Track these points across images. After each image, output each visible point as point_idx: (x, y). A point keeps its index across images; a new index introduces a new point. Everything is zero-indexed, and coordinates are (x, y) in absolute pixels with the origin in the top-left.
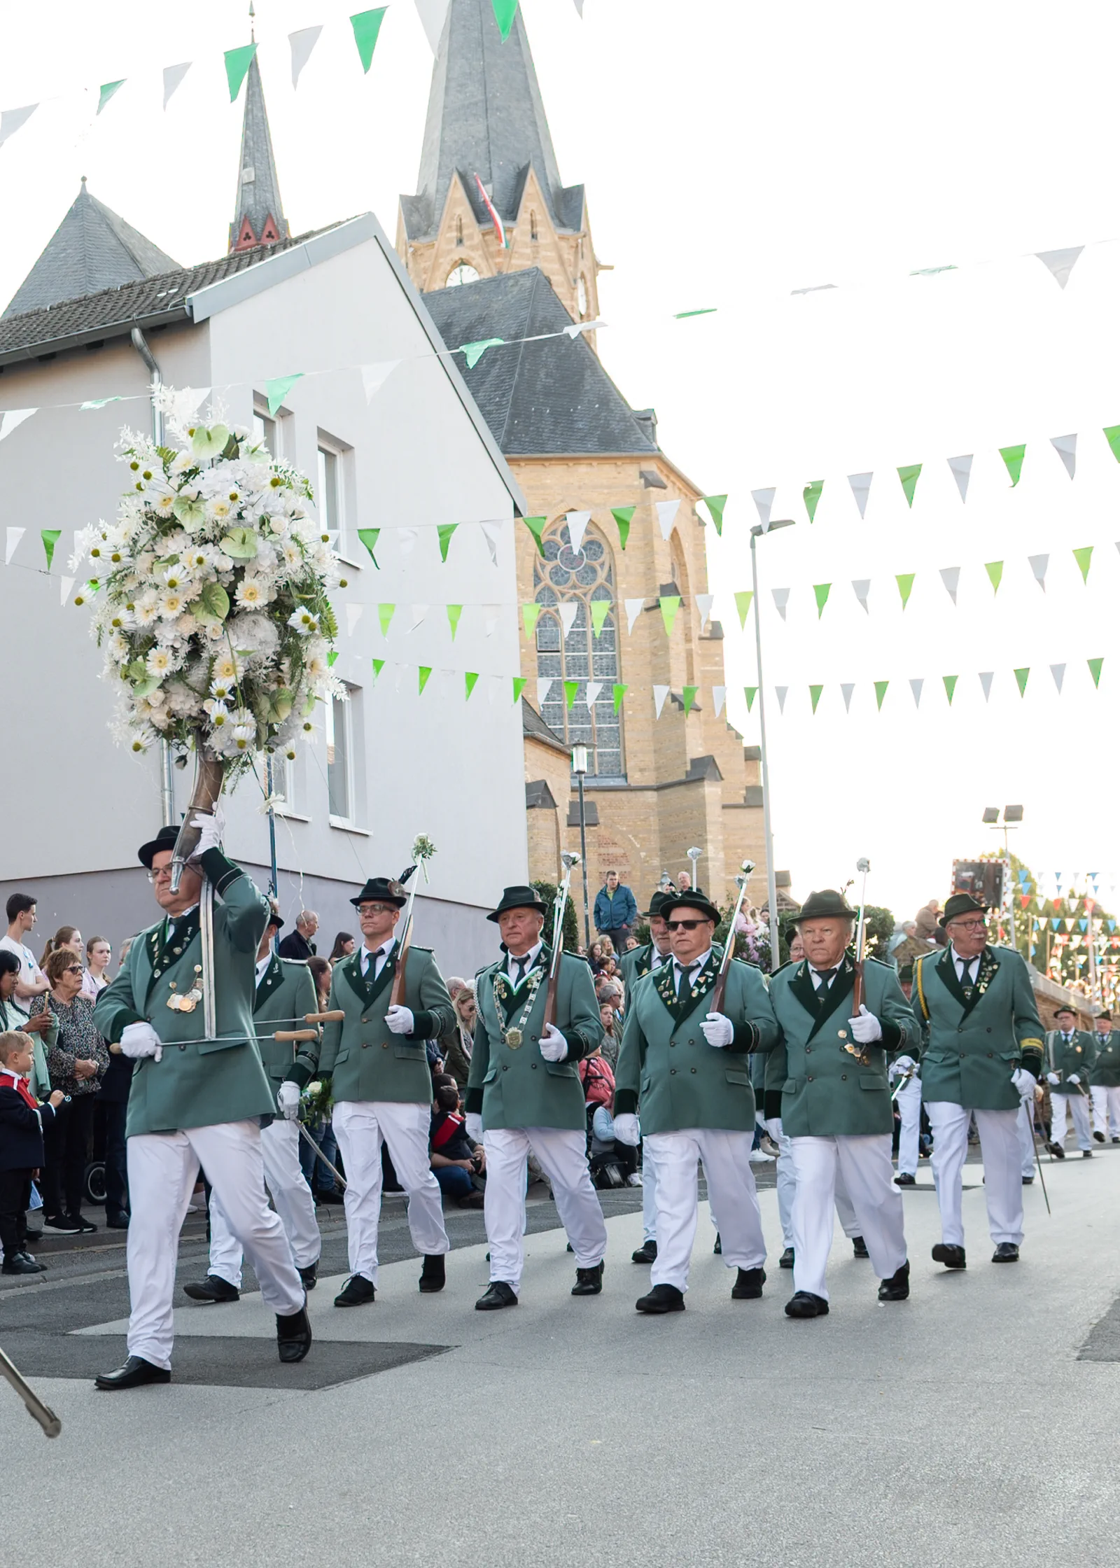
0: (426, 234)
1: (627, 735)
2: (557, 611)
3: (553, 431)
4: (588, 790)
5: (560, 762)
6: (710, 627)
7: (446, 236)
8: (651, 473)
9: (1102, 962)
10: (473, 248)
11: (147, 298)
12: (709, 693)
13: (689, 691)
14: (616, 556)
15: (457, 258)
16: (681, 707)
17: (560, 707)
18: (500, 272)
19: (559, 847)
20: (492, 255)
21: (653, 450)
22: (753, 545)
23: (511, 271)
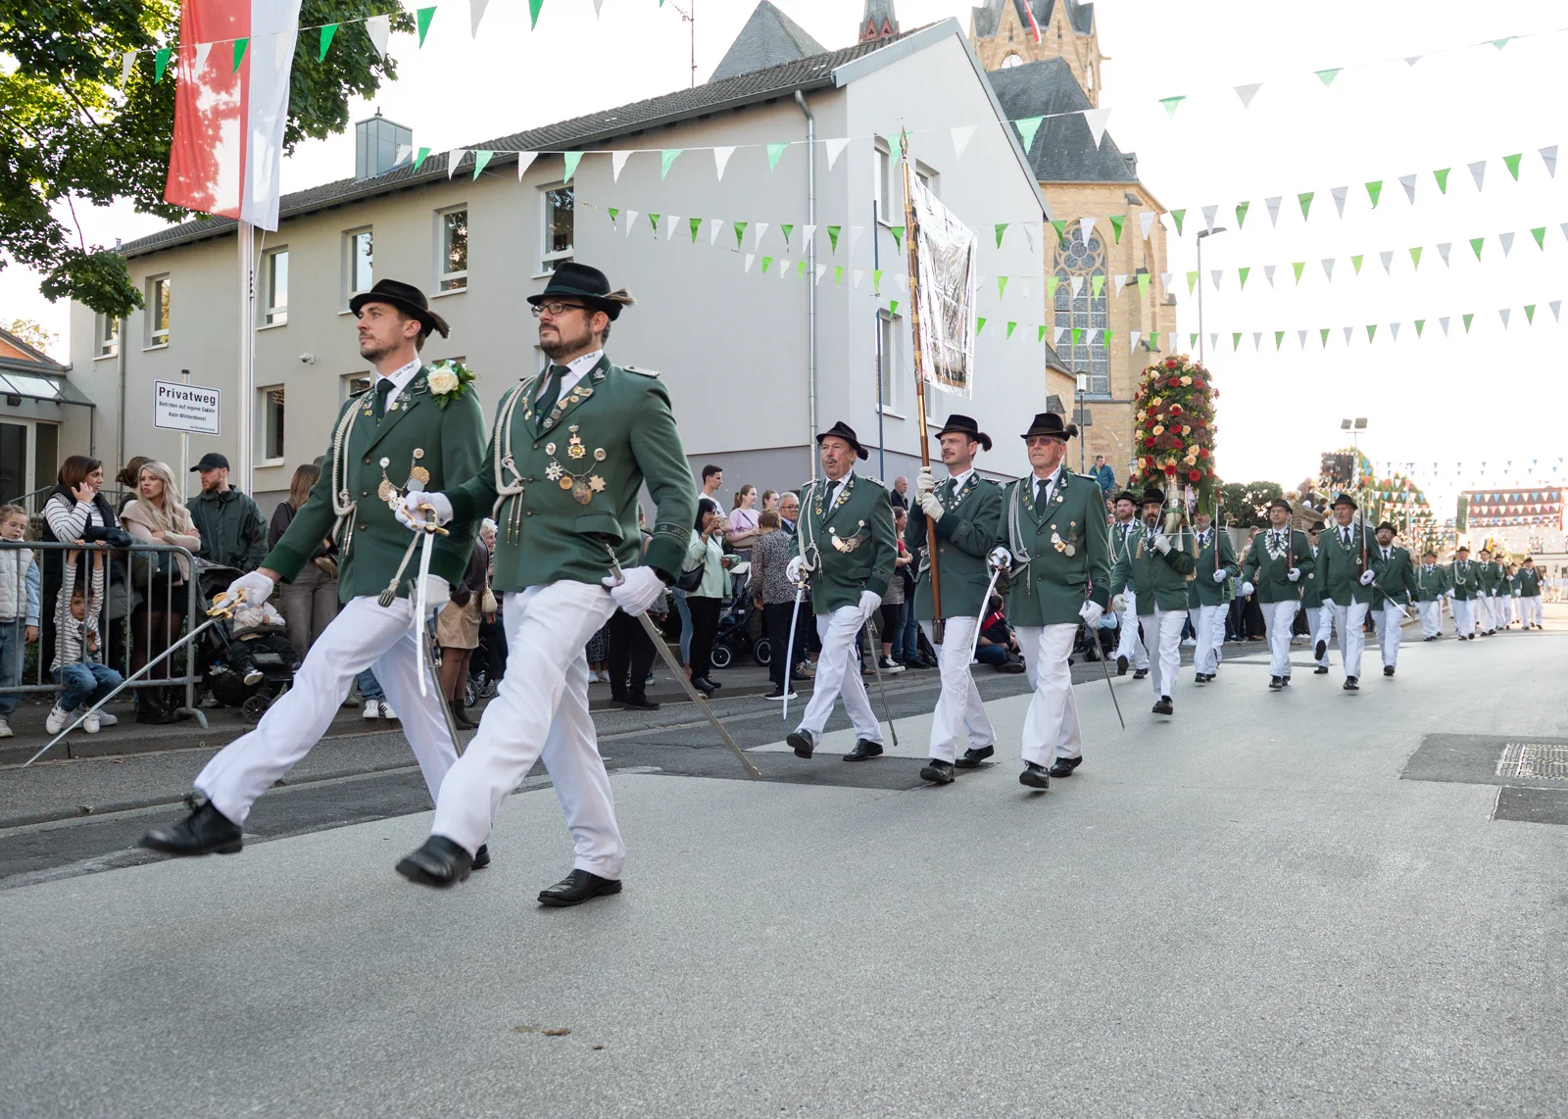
0: (988, 33)
1: (1112, 366)
2: (1069, 285)
3: (1069, 166)
4: (1086, 402)
5: (1070, 383)
6: (1168, 297)
7: (1002, 35)
8: (1132, 195)
9: (1414, 521)
10: (1020, 43)
11: (806, 70)
12: (1167, 339)
13: (1153, 339)
14: (1110, 250)
15: (1008, 49)
16: (1148, 349)
17: (1069, 347)
18: (1037, 60)
20: (1033, 48)
21: (1133, 180)
22: (1198, 244)
23: (1044, 60)
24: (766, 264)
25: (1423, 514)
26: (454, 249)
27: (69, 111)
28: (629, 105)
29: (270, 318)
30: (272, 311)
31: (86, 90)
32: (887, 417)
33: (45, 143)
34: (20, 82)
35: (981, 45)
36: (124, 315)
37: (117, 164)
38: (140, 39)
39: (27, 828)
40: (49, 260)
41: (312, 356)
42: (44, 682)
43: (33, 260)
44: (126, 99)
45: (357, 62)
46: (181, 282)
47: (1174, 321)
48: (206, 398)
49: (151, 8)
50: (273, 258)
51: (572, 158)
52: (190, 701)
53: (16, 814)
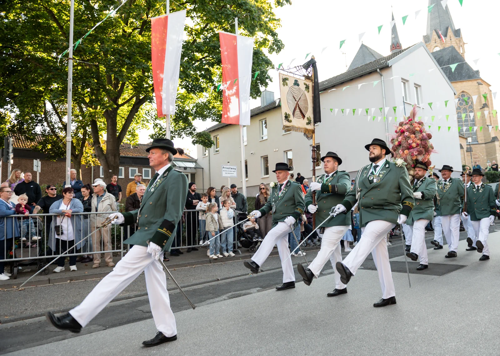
0: (428, 42)
1: (478, 134)
3: (458, 76)
4: (470, 145)
5: (464, 140)
7: (432, 42)
8: (479, 82)
10: (438, 43)
14: (473, 99)
15: (435, 45)
18: (444, 47)
19: (465, 156)
20: (442, 44)
21: (479, 78)
23: (446, 47)
24: (374, 118)
33: (191, 108)
34: (185, 95)
40: (193, 135)
41: (253, 152)
43: (190, 136)
46: (223, 137)
47: (497, 118)
48: (233, 168)
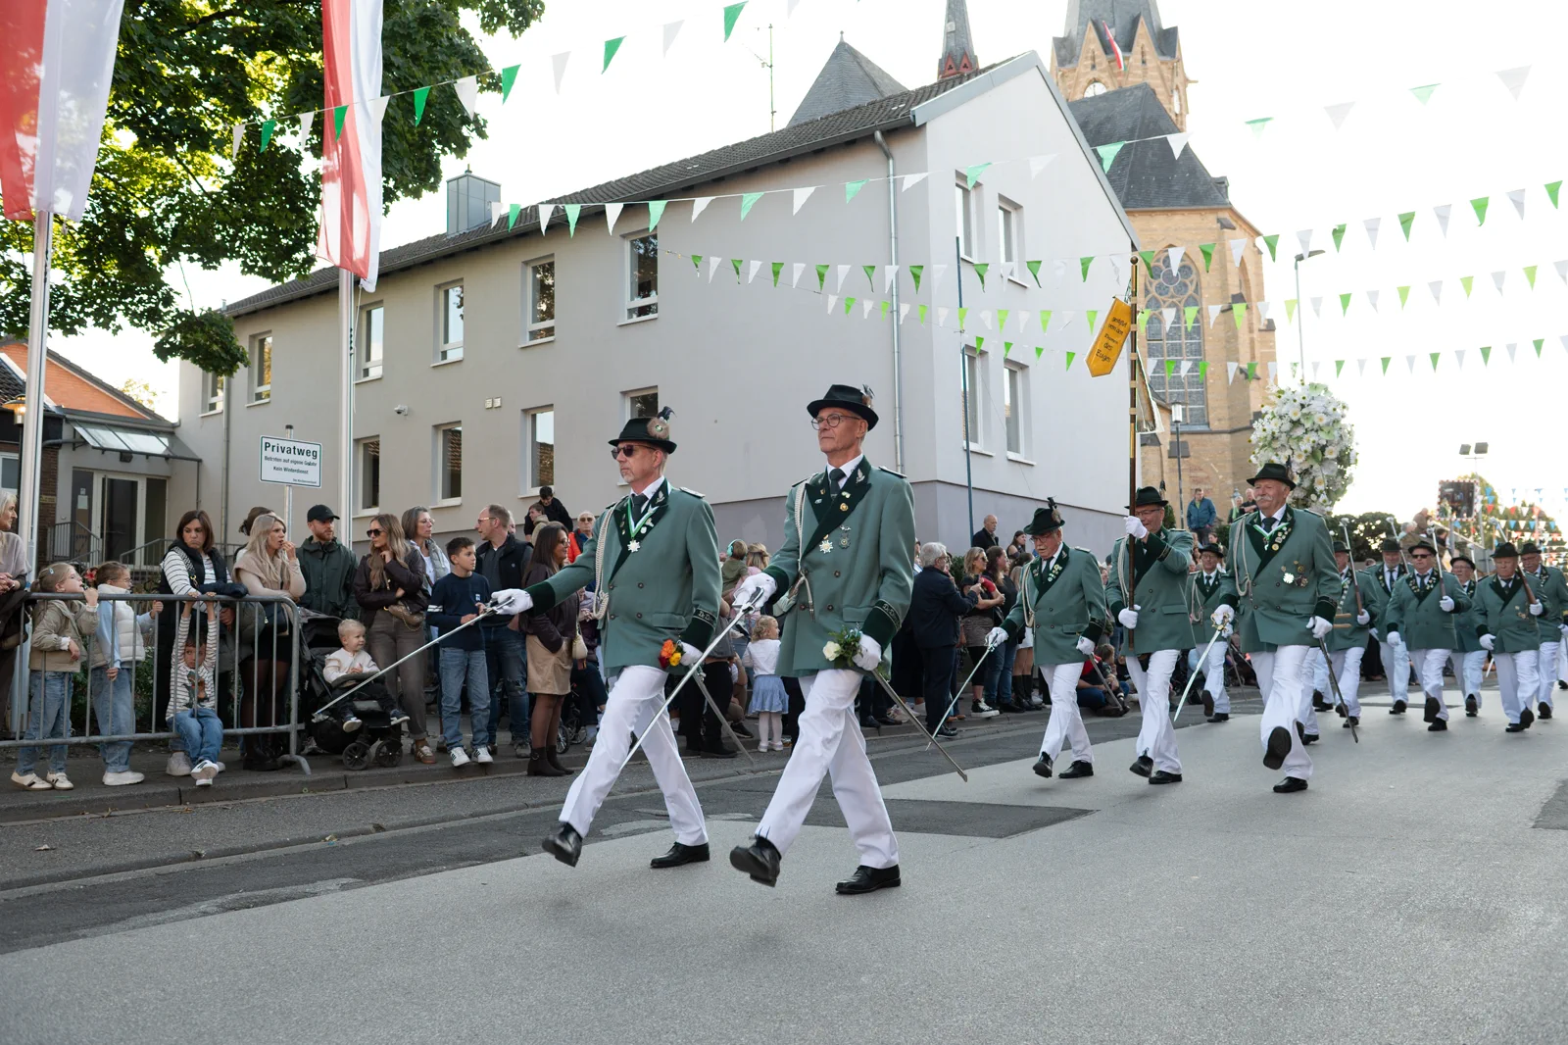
0: (1070, 62)
1: (1209, 396)
2: (1161, 313)
3: (1156, 193)
4: (1183, 433)
5: (1163, 415)
6: (1264, 322)
7: (1083, 64)
8: (1225, 219)
10: (1102, 71)
11: (885, 110)
12: (1265, 367)
13: (1252, 366)
14: (1202, 276)
15: (1091, 78)
16: (1247, 377)
17: (1162, 377)
18: (1121, 87)
19: (1162, 472)
20: (1115, 76)
21: (1226, 204)
22: (1296, 267)
23: (1128, 86)
24: (849, 303)
25: (1552, 543)
26: (542, 299)
27: (181, 180)
28: (710, 152)
29: (366, 372)
30: (368, 365)
31: (196, 160)
32: (975, 455)
33: (159, 211)
34: (135, 155)
35: (1063, 75)
36: (230, 372)
37: (224, 229)
38: (245, 110)
39: (144, 872)
40: (161, 323)
41: (406, 407)
42: (157, 731)
43: (146, 323)
44: (234, 168)
45: (450, 124)
46: (282, 340)
47: (1273, 347)
48: (308, 452)
49: (256, 80)
50: (369, 314)
51: (657, 207)
52: (293, 747)
53: (133, 858)
